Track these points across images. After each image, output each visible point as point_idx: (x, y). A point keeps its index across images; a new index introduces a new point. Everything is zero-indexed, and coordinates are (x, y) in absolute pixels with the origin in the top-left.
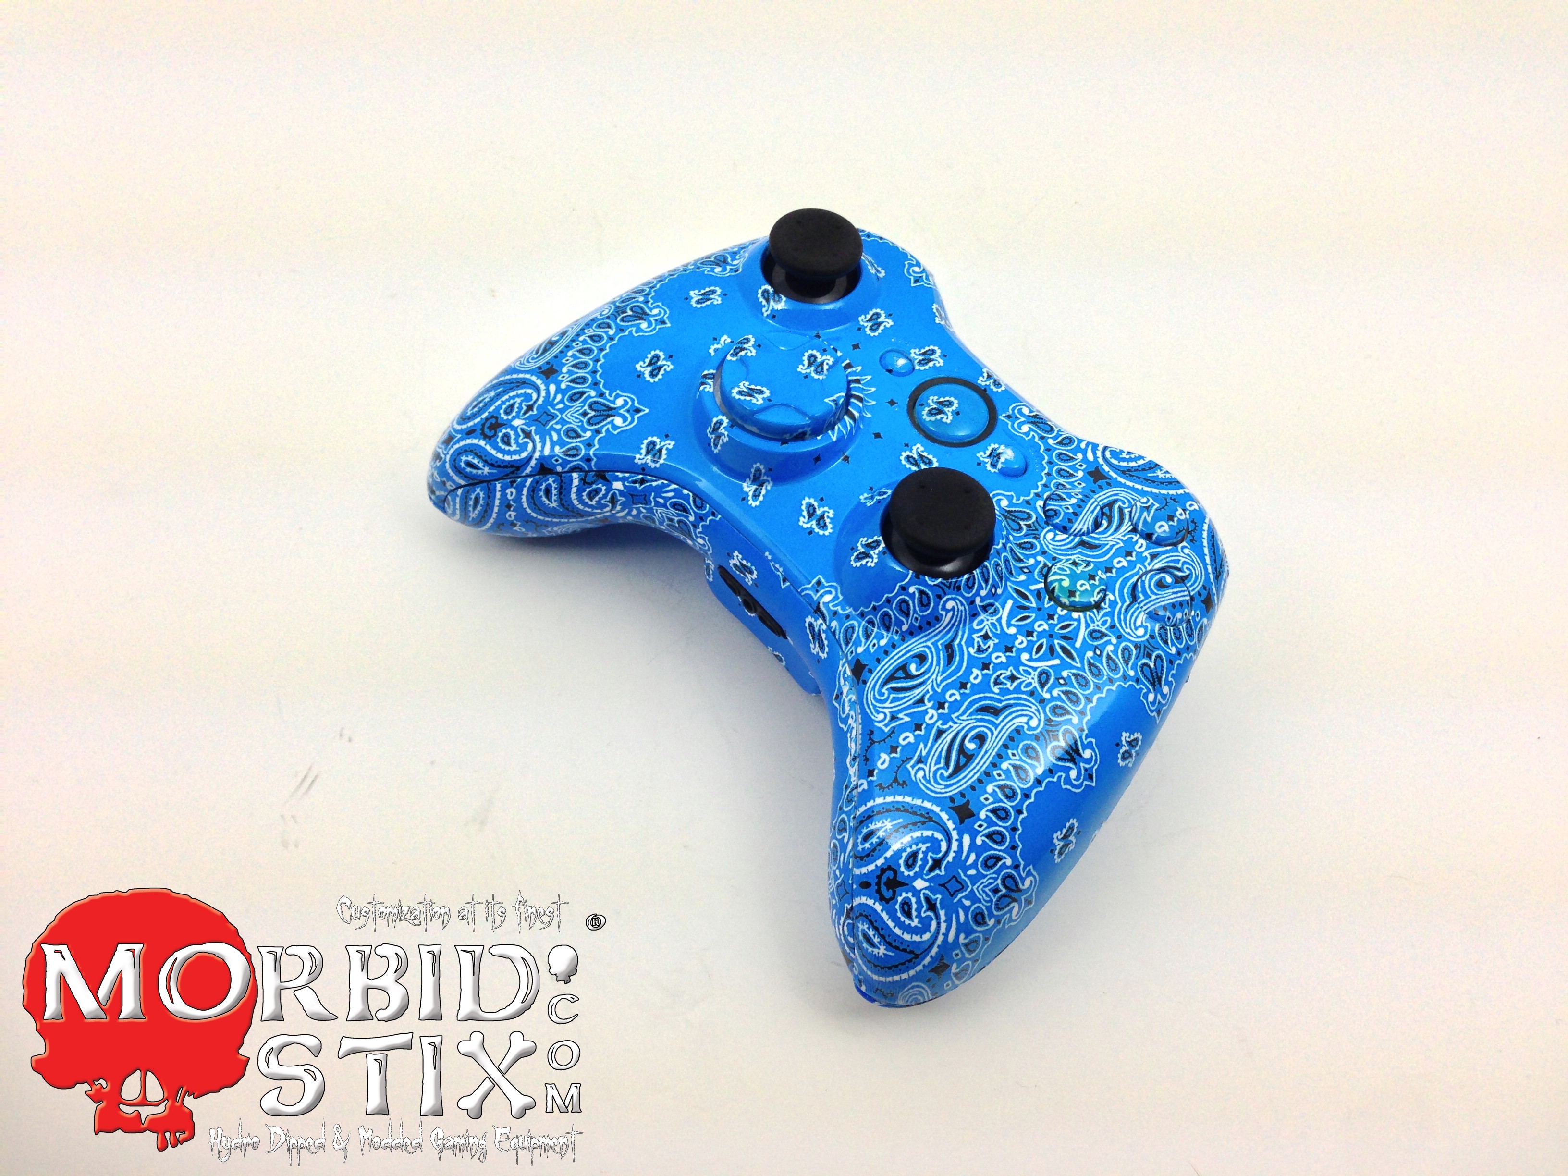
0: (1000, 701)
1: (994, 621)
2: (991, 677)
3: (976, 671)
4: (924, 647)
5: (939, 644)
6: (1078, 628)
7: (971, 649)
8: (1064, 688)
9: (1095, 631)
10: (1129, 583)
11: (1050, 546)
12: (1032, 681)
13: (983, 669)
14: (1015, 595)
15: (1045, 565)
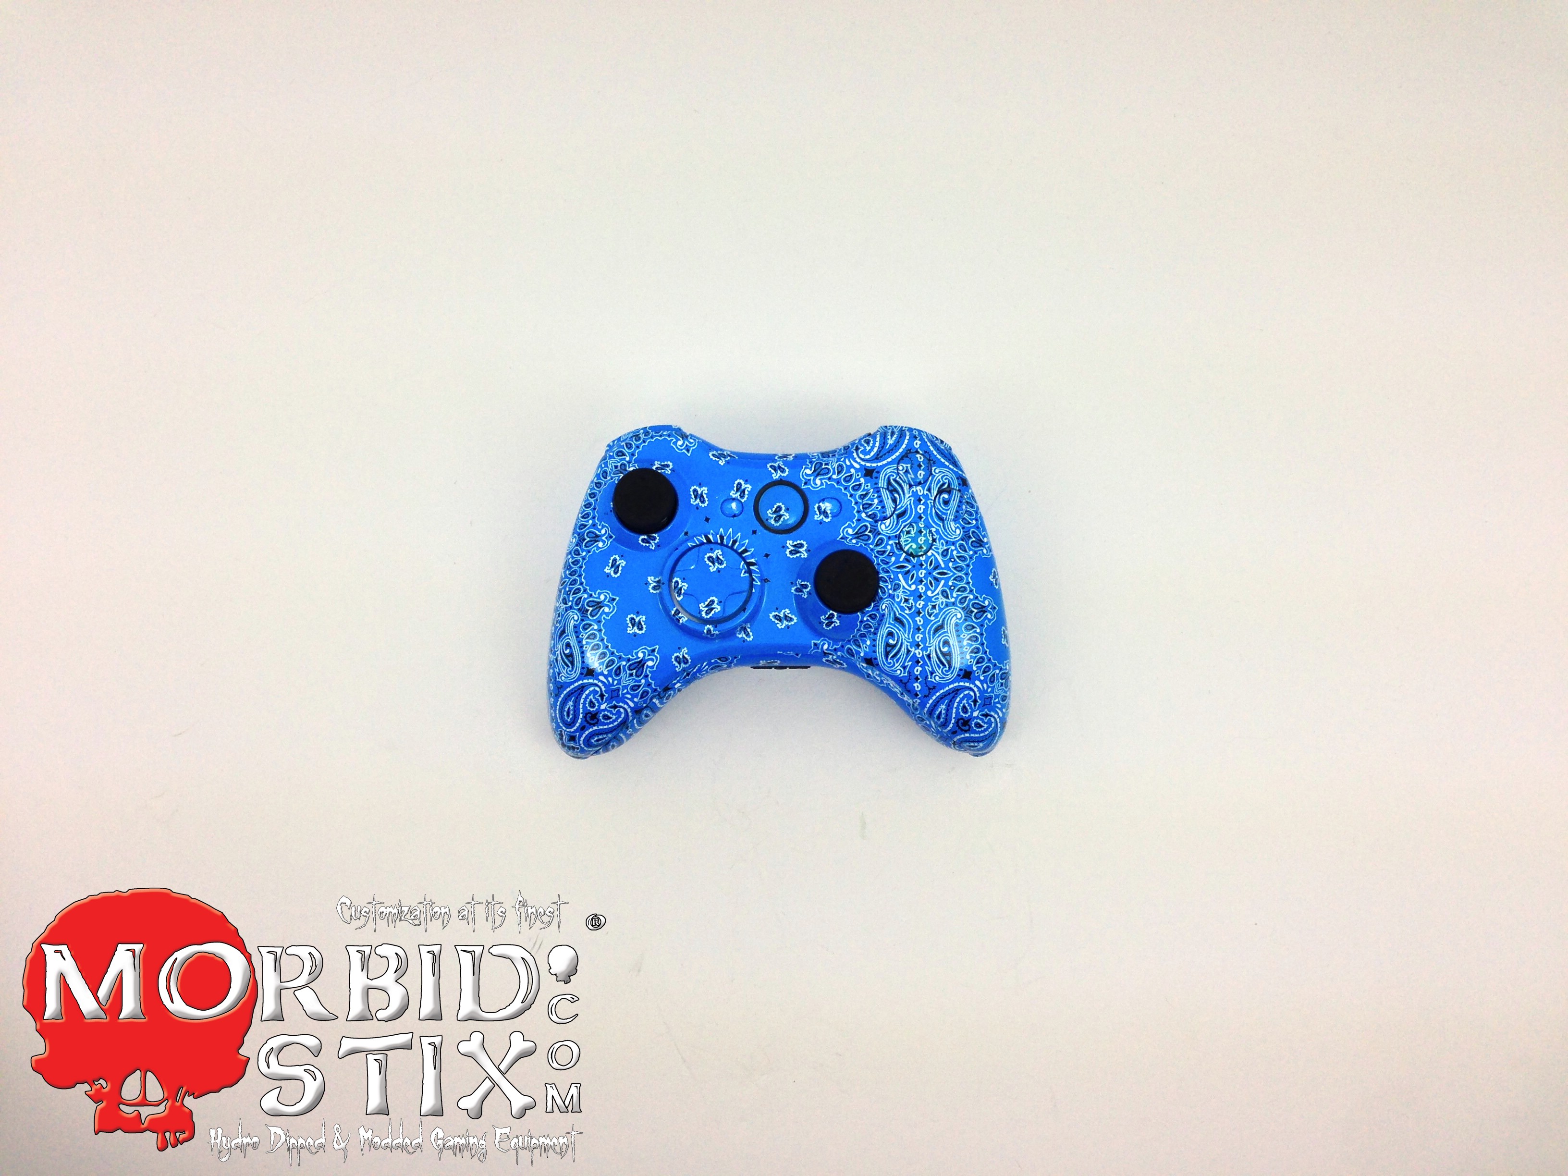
0: (939, 621)
1: (903, 590)
2: (925, 615)
3: (917, 619)
4: (886, 629)
5: (891, 622)
6: (936, 559)
7: (906, 612)
8: (956, 590)
9: (943, 552)
10: (934, 515)
11: (889, 532)
12: (942, 600)
13: (919, 616)
14: (898, 570)
15: (896, 543)
